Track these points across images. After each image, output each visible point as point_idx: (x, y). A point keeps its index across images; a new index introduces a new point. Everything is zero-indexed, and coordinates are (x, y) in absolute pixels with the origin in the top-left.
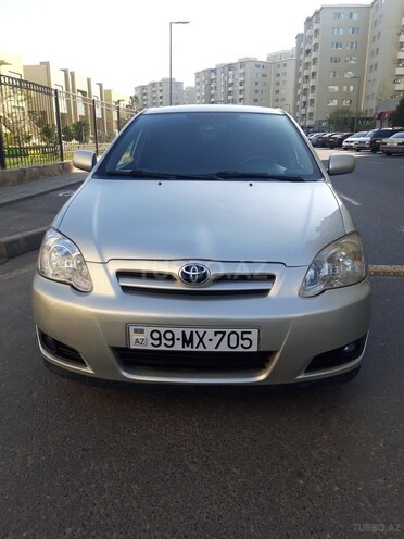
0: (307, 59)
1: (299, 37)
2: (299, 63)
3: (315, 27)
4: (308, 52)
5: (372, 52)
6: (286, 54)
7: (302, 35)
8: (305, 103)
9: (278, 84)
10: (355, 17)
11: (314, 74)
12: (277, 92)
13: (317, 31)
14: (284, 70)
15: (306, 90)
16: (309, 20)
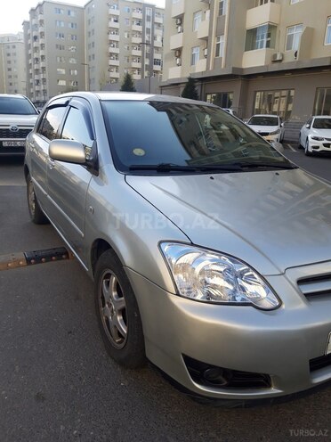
0: (35, 44)
1: (25, 24)
2: (28, 47)
3: (40, 17)
4: (35, 38)
5: (89, 45)
6: (13, 37)
7: (28, 23)
8: (38, 81)
9: (9, 62)
10: (72, 14)
11: (43, 57)
12: (10, 69)
13: (42, 21)
14: (14, 51)
15: (37, 70)
16: (33, 11)
